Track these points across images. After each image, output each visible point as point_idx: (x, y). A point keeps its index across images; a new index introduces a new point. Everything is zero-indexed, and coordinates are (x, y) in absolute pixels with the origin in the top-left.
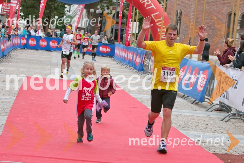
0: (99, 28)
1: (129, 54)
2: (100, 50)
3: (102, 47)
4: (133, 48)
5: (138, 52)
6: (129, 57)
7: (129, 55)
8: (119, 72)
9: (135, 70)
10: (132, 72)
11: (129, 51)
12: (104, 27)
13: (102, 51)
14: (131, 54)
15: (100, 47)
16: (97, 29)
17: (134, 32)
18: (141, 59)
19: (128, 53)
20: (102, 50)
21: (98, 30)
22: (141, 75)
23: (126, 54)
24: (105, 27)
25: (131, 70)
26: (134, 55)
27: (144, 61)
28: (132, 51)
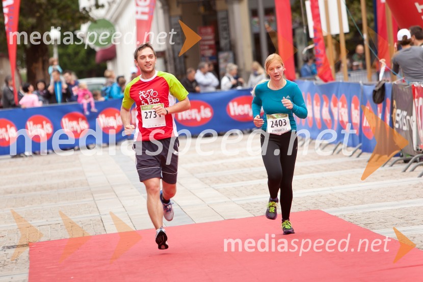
0: (212, 42)
1: (335, 105)
2: (232, 113)
3: (235, 104)
4: (343, 83)
5: (363, 94)
6: (336, 118)
7: (335, 111)
8: (318, 172)
9: (367, 156)
10: (359, 161)
11: (334, 96)
12: (226, 36)
13: (240, 115)
14: (340, 104)
15: (231, 105)
16: (206, 47)
17: (335, 30)
18: (380, 116)
19: (332, 104)
20: (237, 113)
21: (210, 47)
22: (392, 166)
23: (325, 110)
24: (229, 34)
25: (354, 158)
26: (353, 105)
27: (391, 119)
28: (343, 95)
